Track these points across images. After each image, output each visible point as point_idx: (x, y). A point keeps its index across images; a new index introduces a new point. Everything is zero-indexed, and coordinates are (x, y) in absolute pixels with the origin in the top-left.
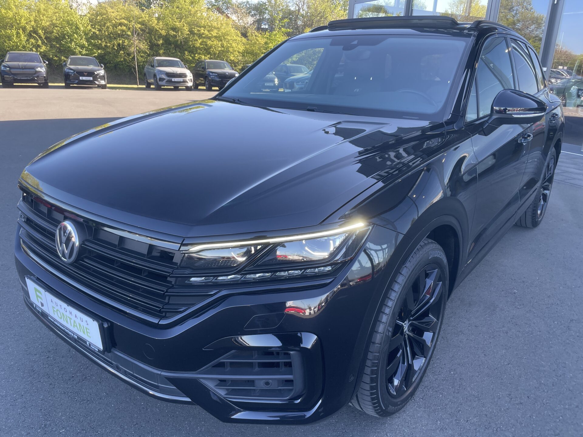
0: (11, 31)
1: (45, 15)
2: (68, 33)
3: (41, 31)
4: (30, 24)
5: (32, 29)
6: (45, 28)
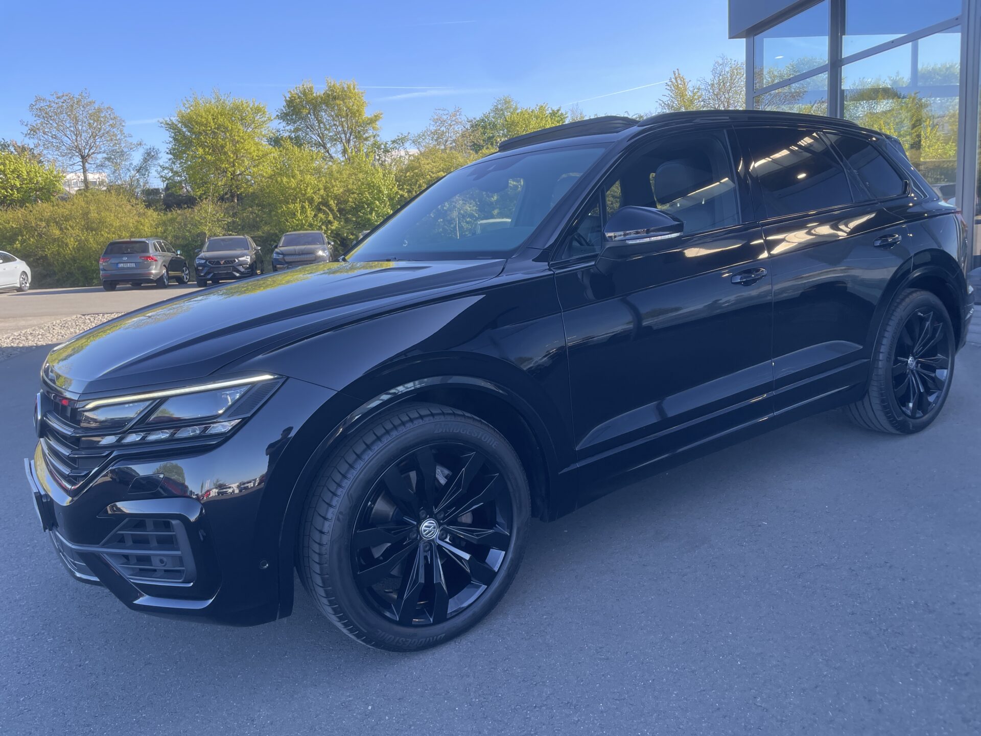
0: (295, 206)
1: (338, 180)
2: (368, 200)
3: (332, 201)
4: (318, 194)
5: (320, 200)
6: (338, 197)
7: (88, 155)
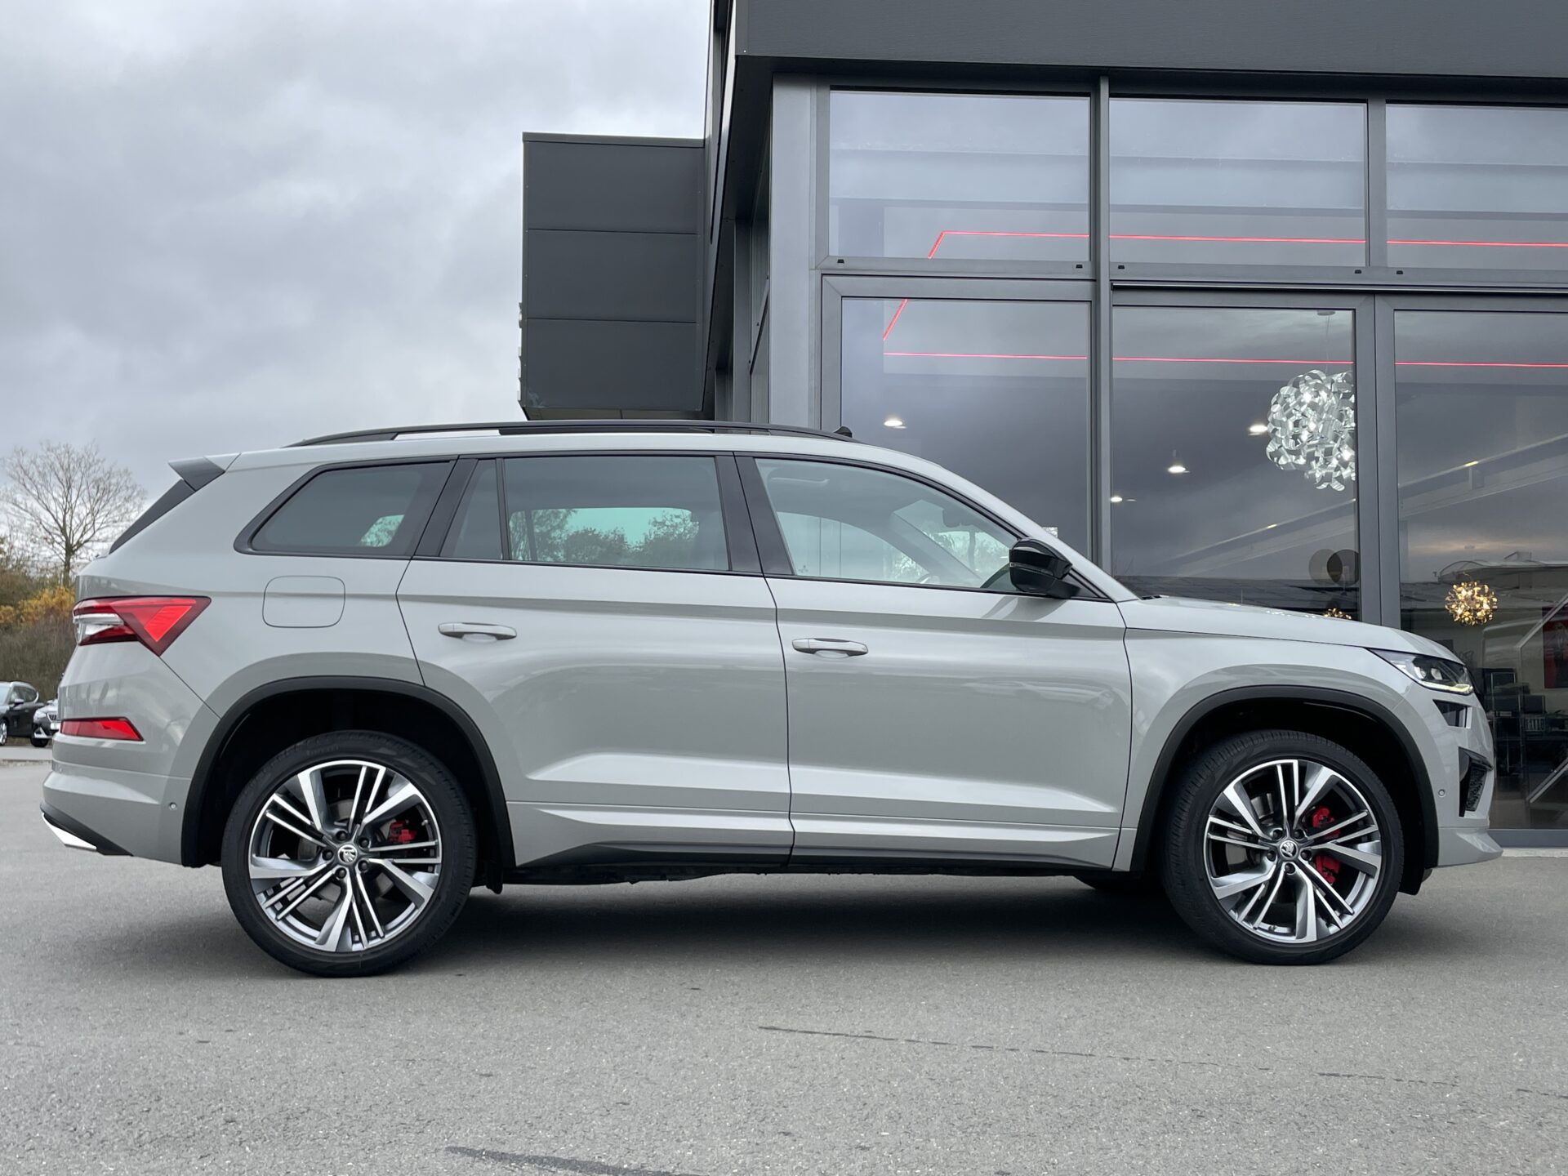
7: (79, 545)
